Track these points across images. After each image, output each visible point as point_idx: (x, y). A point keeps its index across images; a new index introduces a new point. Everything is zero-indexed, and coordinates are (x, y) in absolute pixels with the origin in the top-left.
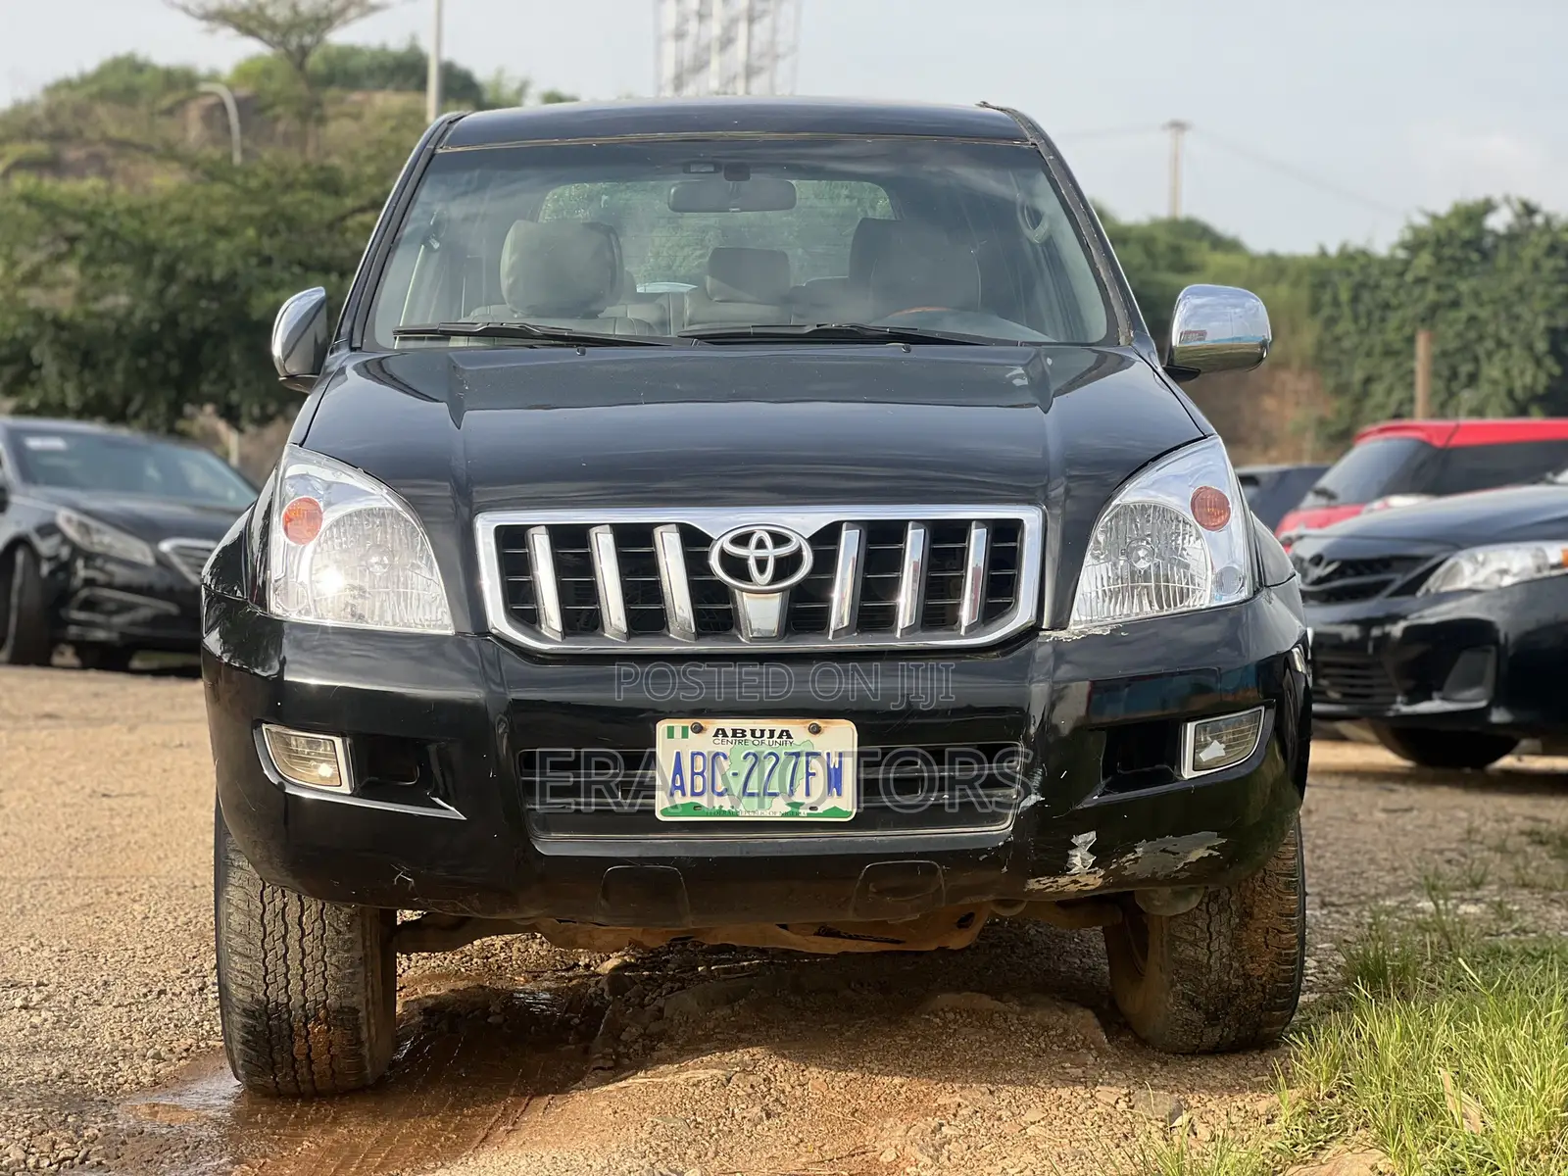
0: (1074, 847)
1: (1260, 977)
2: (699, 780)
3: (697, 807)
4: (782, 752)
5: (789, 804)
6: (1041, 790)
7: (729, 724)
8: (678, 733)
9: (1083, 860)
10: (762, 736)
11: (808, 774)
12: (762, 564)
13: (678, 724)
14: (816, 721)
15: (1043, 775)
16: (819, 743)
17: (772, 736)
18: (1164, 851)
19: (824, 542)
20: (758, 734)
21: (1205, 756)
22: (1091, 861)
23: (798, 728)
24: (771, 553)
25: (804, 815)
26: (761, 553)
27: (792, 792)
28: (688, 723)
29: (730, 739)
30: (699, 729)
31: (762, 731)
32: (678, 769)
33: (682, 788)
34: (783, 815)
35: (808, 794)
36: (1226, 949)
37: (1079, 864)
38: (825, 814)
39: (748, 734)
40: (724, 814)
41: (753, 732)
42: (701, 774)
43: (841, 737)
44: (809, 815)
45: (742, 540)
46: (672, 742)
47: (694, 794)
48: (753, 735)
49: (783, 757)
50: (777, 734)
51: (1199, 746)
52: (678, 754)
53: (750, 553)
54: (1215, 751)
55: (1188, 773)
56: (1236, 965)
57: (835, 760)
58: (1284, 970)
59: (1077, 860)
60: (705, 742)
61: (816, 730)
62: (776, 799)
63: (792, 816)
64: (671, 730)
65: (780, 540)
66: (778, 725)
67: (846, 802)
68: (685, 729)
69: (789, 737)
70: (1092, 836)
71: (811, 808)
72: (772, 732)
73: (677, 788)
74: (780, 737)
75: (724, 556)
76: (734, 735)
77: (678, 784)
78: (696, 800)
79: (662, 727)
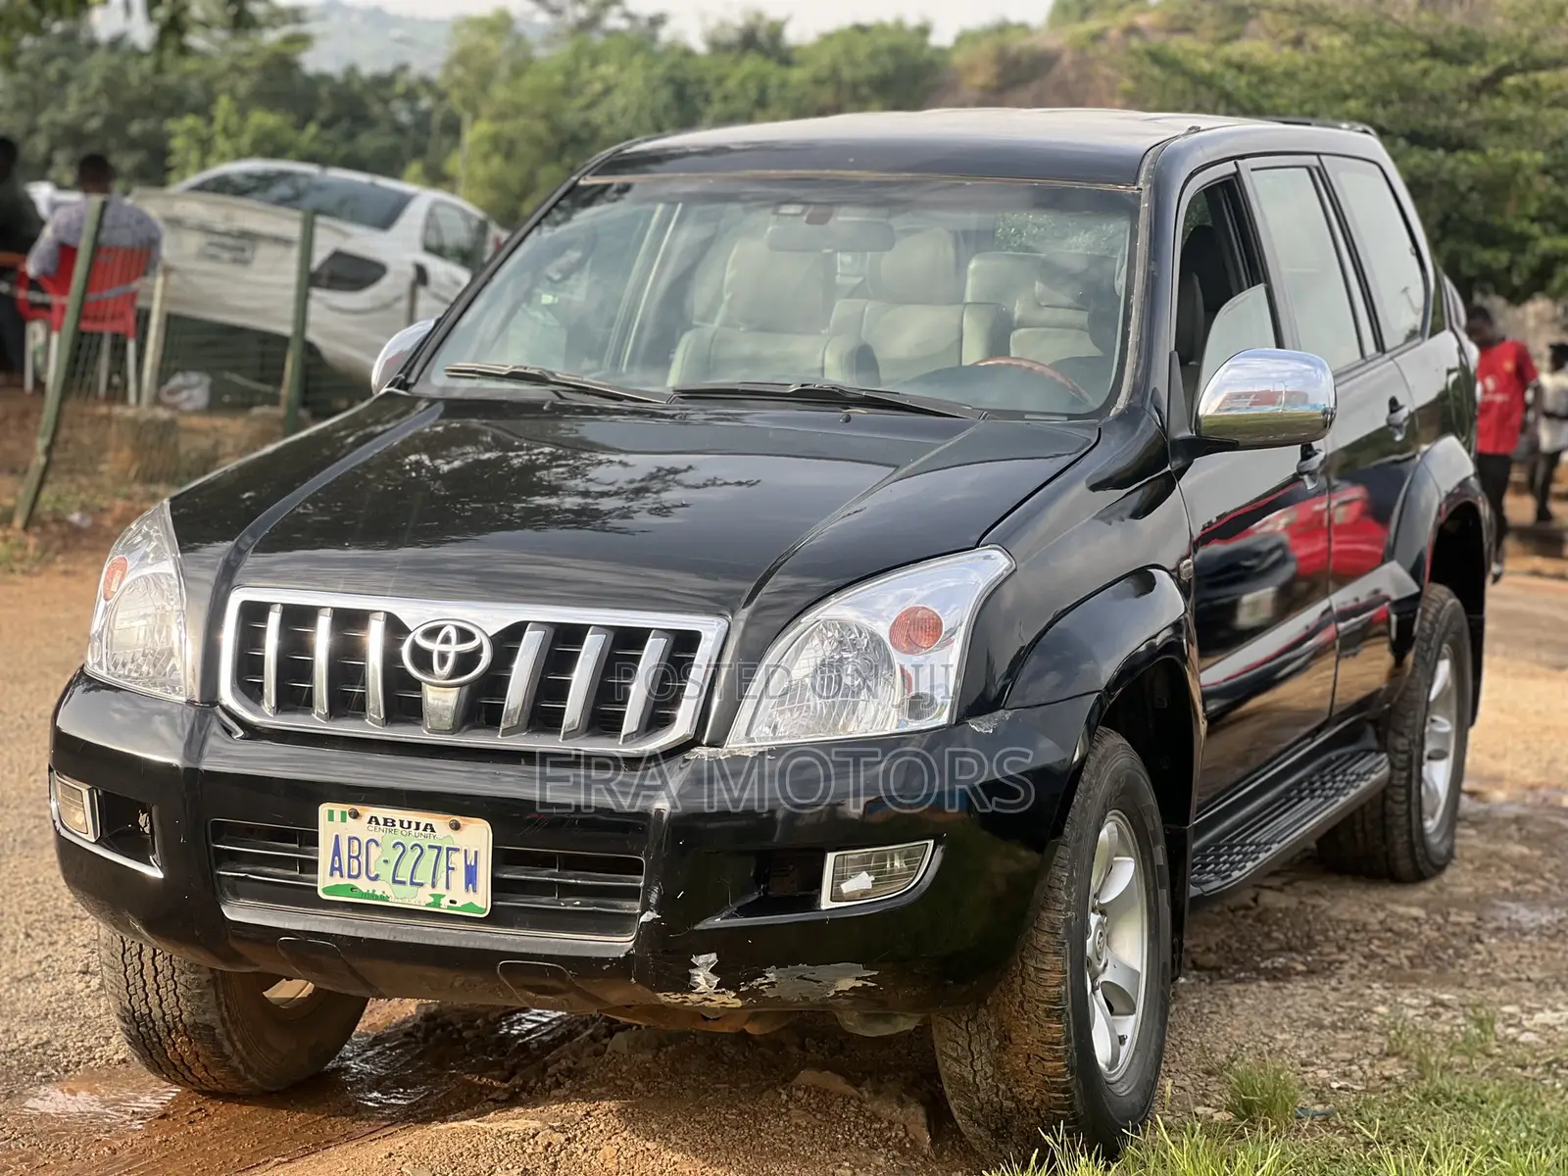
0: (695, 966)
1: (1031, 1102)
2: (355, 863)
3: (353, 889)
4: (425, 844)
5: (432, 895)
6: (659, 908)
7: (382, 813)
8: (337, 816)
9: (707, 981)
10: (409, 827)
11: (448, 868)
12: (443, 658)
13: (338, 808)
14: (457, 818)
15: (660, 891)
16: (458, 839)
17: (417, 828)
18: (801, 977)
19: (508, 640)
20: (406, 825)
21: (846, 887)
22: (716, 982)
23: (440, 822)
24: (453, 649)
25: (444, 907)
26: (444, 648)
27: (434, 885)
28: (347, 808)
29: (382, 827)
30: (356, 815)
31: (410, 823)
32: (337, 852)
33: (340, 869)
34: (427, 905)
35: (448, 887)
36: (989, 1070)
37: (703, 983)
38: (464, 908)
39: (397, 823)
40: (377, 898)
41: (402, 822)
42: (357, 858)
43: (477, 836)
44: (449, 908)
45: (432, 633)
46: (333, 823)
47: (350, 876)
48: (402, 826)
49: (426, 848)
50: (422, 827)
51: (840, 878)
52: (337, 837)
53: (435, 647)
54: (862, 881)
55: (826, 903)
56: (1003, 1087)
57: (471, 856)
58: (1055, 1098)
59: (700, 979)
60: (360, 828)
61: (456, 827)
62: (421, 889)
63: (434, 907)
64: (331, 813)
65: (465, 635)
66: (424, 818)
67: (481, 899)
68: (343, 813)
69: (433, 830)
70: (713, 957)
71: (451, 902)
72: (418, 824)
73: (337, 869)
74: (425, 830)
75: (415, 648)
76: (385, 824)
77: (337, 866)
78: (352, 882)
79: (324, 809)
